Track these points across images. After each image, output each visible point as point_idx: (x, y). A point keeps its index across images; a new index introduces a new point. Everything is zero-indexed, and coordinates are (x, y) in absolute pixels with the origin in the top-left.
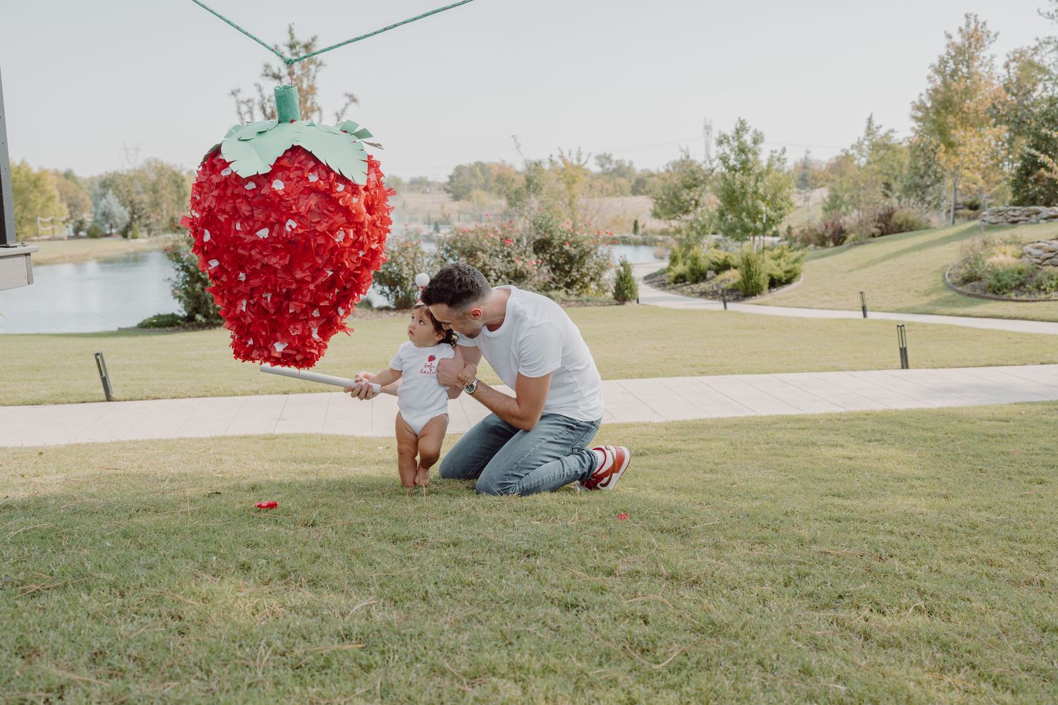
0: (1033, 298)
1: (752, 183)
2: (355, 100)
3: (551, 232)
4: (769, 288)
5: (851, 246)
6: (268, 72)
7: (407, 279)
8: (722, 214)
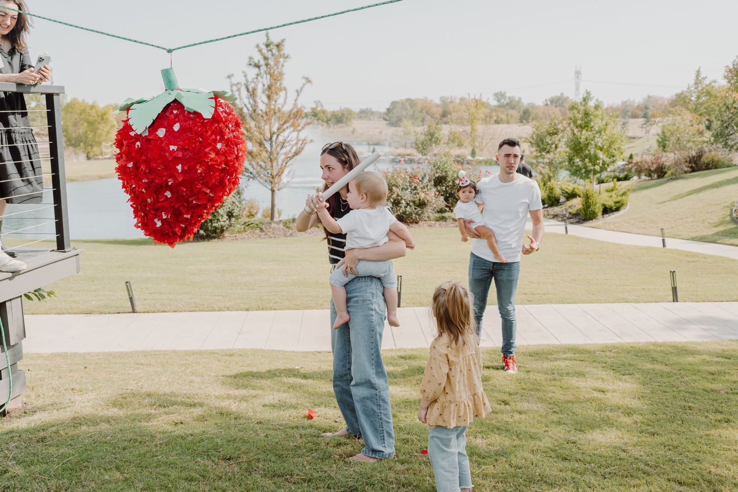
3: (446, 172)
4: (603, 214)
5: (669, 180)
6: (251, 63)
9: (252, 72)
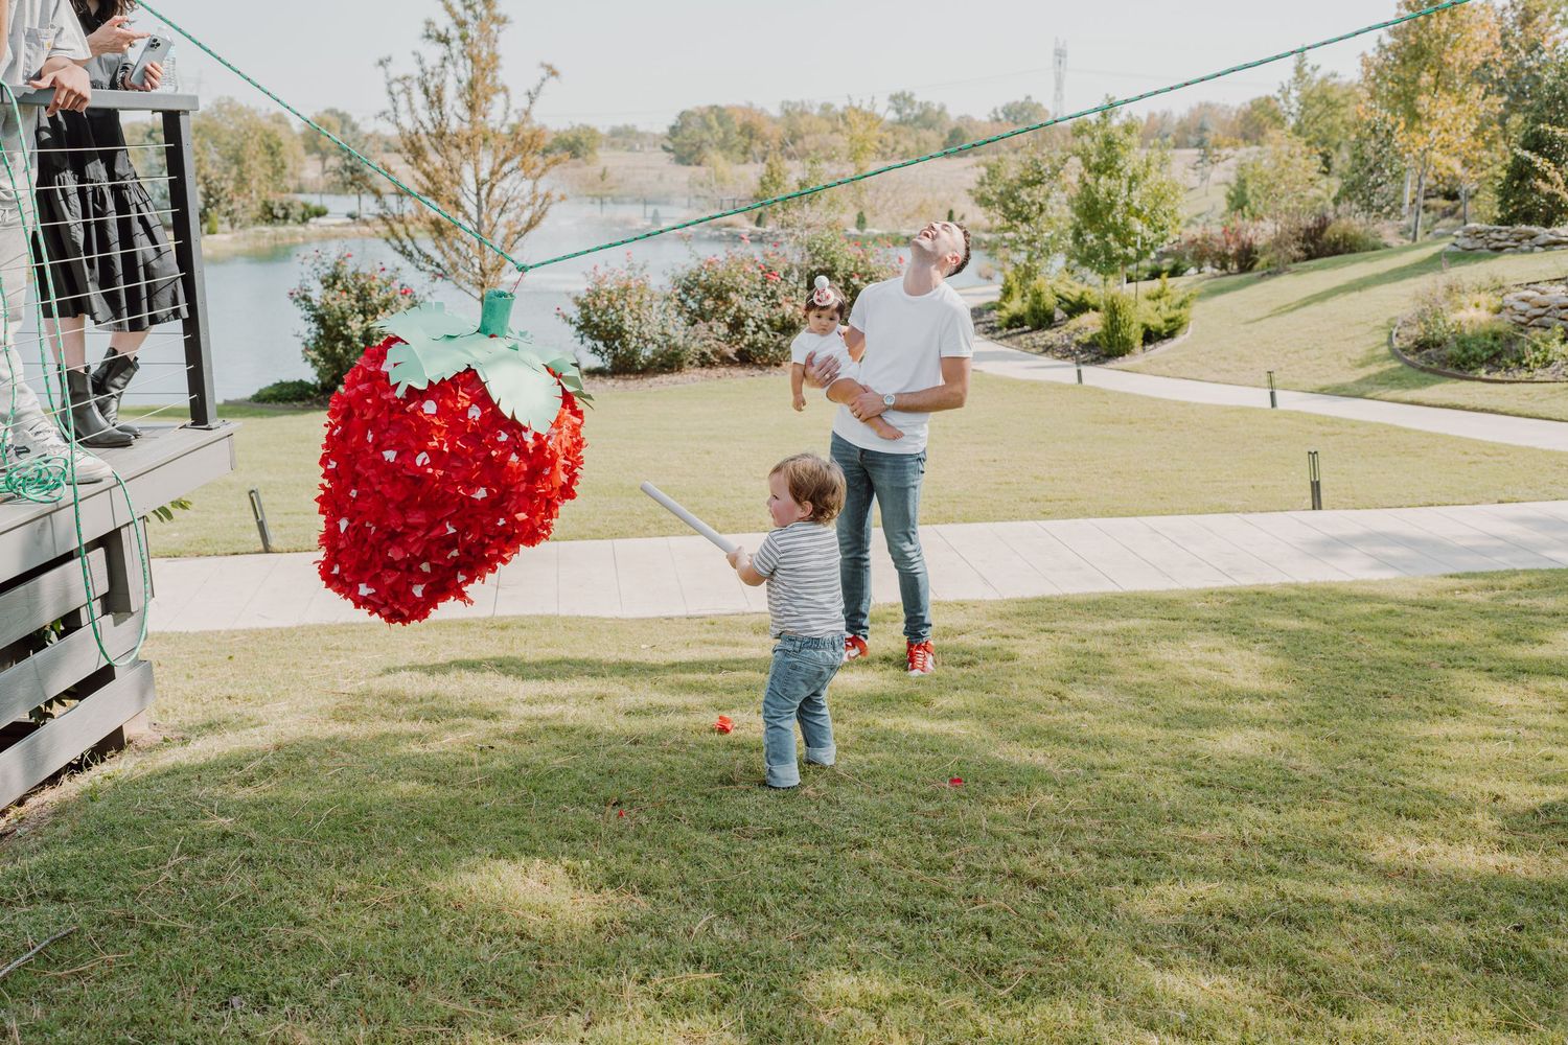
0: (1510, 377)
1: (1124, 192)
2: (554, 73)
3: (833, 262)
4: (1144, 345)
5: (1263, 275)
6: (430, 33)
7: (631, 333)
8: (1078, 234)
9: (434, 53)
